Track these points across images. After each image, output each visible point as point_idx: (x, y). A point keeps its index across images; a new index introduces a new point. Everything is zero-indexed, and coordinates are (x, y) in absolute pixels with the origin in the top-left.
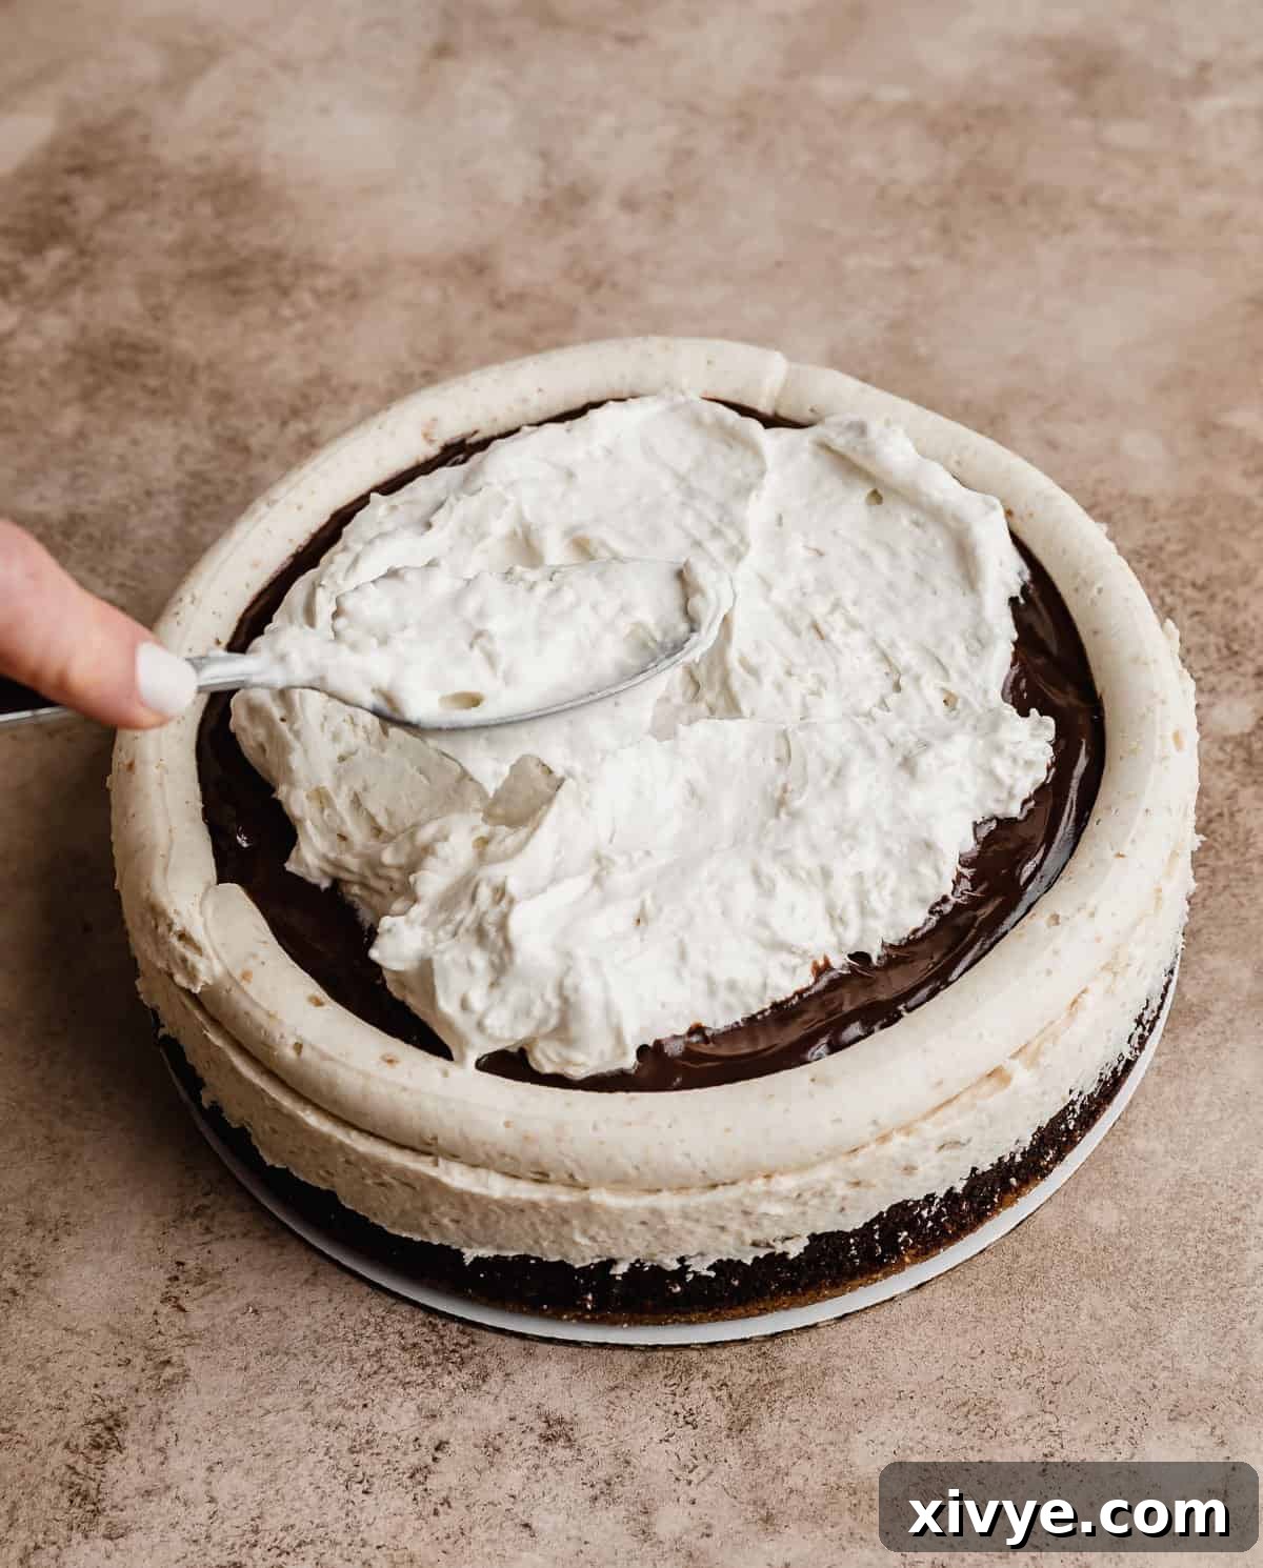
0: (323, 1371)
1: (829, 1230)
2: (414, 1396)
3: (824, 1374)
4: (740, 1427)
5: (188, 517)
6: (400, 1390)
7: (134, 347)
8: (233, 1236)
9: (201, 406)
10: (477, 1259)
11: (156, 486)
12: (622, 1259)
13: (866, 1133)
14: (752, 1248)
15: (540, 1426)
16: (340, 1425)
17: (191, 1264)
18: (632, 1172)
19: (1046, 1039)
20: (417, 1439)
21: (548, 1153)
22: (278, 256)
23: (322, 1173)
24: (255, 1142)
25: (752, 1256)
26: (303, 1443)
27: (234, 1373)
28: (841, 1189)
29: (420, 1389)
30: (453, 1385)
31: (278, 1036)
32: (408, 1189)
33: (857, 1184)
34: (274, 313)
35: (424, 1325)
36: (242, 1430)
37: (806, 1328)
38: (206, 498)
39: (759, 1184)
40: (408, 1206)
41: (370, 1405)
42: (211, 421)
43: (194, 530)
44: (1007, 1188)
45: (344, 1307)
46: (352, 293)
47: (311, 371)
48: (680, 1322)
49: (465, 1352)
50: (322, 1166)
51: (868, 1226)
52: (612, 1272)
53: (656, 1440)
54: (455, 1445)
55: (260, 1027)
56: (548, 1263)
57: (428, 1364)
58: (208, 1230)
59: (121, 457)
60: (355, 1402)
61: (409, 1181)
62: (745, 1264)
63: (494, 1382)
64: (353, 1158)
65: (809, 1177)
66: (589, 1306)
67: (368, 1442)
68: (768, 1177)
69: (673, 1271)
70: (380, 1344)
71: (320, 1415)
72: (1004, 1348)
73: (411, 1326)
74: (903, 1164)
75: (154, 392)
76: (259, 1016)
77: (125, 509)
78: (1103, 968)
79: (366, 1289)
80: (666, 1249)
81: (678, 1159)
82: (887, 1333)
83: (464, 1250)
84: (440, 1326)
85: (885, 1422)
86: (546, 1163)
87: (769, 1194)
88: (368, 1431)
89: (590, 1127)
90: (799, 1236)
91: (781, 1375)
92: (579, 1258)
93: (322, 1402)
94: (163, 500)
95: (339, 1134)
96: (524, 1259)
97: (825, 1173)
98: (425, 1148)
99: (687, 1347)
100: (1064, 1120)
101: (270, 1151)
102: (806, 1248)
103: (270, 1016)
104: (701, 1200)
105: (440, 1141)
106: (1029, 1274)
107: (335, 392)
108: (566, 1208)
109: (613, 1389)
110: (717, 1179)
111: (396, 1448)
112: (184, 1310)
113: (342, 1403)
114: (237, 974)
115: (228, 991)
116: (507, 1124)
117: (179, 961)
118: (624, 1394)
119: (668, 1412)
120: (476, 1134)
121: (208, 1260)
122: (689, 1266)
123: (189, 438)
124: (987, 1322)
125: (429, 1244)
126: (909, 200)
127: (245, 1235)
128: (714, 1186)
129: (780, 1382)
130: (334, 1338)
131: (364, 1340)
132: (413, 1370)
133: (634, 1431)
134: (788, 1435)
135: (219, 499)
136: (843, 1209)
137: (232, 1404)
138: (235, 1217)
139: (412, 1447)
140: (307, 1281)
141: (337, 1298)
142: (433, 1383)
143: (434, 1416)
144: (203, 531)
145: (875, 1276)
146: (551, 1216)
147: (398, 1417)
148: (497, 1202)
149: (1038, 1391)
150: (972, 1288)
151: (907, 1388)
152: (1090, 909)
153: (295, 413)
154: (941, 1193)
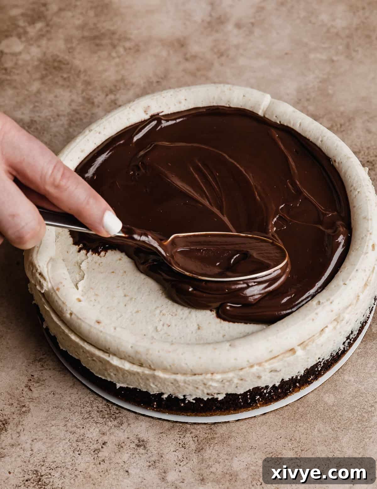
0: (72, 415)
1: (232, 393)
2: (99, 427)
3: (229, 438)
4: (199, 450)
5: (70, 125)
6: (95, 424)
7: (60, 61)
8: (50, 369)
9: (79, 85)
10: (121, 387)
11: (61, 113)
12: (166, 393)
13: (245, 364)
14: (207, 395)
15: (136, 442)
16: (75, 433)
17: (35, 376)
18: (169, 367)
19: (310, 341)
20: (98, 440)
21: (143, 357)
22: (113, 33)
23: (76, 354)
24: (58, 341)
25: (207, 398)
26: (62, 437)
27: (44, 412)
28: (236, 381)
29: (101, 425)
30: (111, 425)
31: (65, 310)
32: (101, 363)
33: (242, 380)
34: (110, 54)
35: (105, 405)
36: (44, 430)
37: (226, 422)
38: (77, 119)
39: (209, 376)
40: (101, 368)
41: (84, 428)
42: (83, 91)
43: (71, 130)
44: (295, 386)
45: (82, 396)
46: (137, 50)
47: (119, 77)
48: (185, 415)
49: (117, 415)
50: (76, 352)
51: (245, 393)
52: (162, 397)
53: (172, 451)
54: (109, 444)
55: (60, 306)
56: (142, 391)
57: (105, 418)
58: (42, 366)
59: (51, 101)
60: (80, 426)
61: (101, 361)
62: (204, 400)
63: (125, 426)
64: (85, 351)
65: (225, 376)
66: (155, 406)
67: (82, 439)
68: (212, 374)
69: (181, 399)
70: (91, 409)
71: (69, 428)
72: (288, 437)
73: (101, 405)
74: (257, 375)
75: (65, 79)
76: (60, 303)
77: (49, 120)
78: (334, 320)
79: (89, 391)
80: (179, 392)
81: (183, 365)
82: (251, 427)
83: (117, 384)
84: (110, 406)
85: (245, 455)
86: (142, 361)
87: (212, 380)
88: (83, 436)
89: (157, 351)
90: (222, 393)
91: (215, 436)
92: (152, 391)
93: (70, 425)
94: (63, 118)
95: (81, 343)
96: (135, 389)
97: (231, 375)
98: (106, 351)
99: (187, 423)
100: (317, 367)
101: (62, 345)
102: (224, 397)
103: (63, 303)
104: (190, 378)
105: (111, 349)
106: (301, 414)
107: (126, 85)
108: (148, 376)
109: (161, 433)
110: (196, 373)
111: (91, 442)
112: (31, 391)
113: (76, 426)
114: (55, 288)
115: (52, 293)
116: (132, 347)
117: (38, 281)
118: (164, 435)
119: (177, 443)
120: (122, 349)
121: (41, 376)
122: (186, 398)
123: (74, 97)
124: (284, 428)
125: (107, 380)
126: (337, 34)
127: (54, 369)
128: (195, 375)
129: (214, 438)
130: (77, 405)
131: (86, 407)
132: (99, 419)
133: (165, 447)
134: (214, 455)
135: (81, 119)
136: (237, 387)
137: (42, 421)
138: (51, 363)
139: (95, 443)
140: (71, 386)
141: (80, 393)
142: (105, 424)
143: (104, 434)
144: (74, 131)
145: (249, 409)
146: (143, 377)
147: (93, 432)
148: (127, 371)
149: (296, 452)
150: (282, 417)
151: (254, 446)
152: (331, 301)
153: (111, 92)
154: (271, 386)
